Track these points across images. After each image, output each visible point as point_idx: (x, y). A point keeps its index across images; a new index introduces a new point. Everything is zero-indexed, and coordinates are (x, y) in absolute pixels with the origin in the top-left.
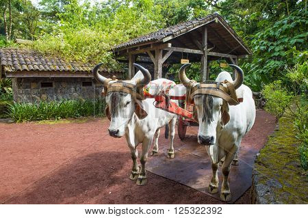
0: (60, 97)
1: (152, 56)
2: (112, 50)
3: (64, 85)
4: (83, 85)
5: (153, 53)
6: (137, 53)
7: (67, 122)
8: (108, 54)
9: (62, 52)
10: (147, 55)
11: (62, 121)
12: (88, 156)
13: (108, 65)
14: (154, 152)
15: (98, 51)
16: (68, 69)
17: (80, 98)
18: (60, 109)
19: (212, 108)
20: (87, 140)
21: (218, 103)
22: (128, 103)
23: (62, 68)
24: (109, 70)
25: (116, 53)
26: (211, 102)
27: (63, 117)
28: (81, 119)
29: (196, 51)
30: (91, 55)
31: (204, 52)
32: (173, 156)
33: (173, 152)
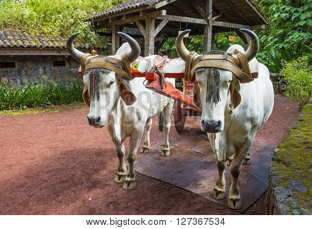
0: (25, 81)
1: (141, 28)
2: (90, 20)
3: (30, 65)
4: (54, 65)
5: (143, 23)
6: (123, 23)
7: (35, 112)
8: (85, 25)
9: (25, 23)
10: (135, 26)
11: (29, 112)
12: (62, 154)
13: (86, 39)
14: (144, 149)
15: (72, 20)
16: (34, 44)
17: (51, 81)
18: (26, 96)
19: (218, 84)
20: (60, 134)
21: (226, 77)
22: (112, 83)
23: (27, 44)
24: (87, 45)
25: (95, 23)
26: (217, 76)
27: (30, 106)
28: (53, 109)
29: (199, 21)
30: (63, 26)
31: (208, 21)
32: (168, 153)
33: (168, 149)
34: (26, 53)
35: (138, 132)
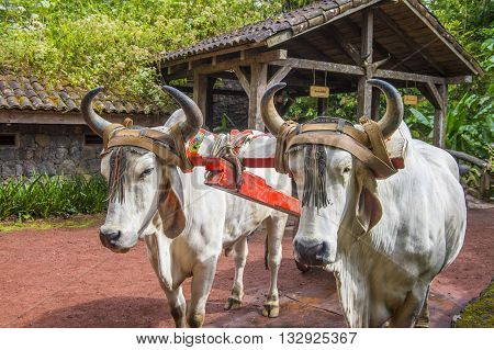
0: (33, 170)
1: (243, 80)
2: (155, 64)
3: (42, 141)
4: (87, 142)
5: (247, 71)
6: (213, 70)
7: (45, 226)
8: (144, 73)
9: (38, 66)
10: (233, 76)
11: (33, 225)
13: (146, 98)
14: (232, 301)
15: (122, 65)
16: (51, 104)
17: (79, 170)
18: (30, 197)
21: (337, 162)
22: (147, 171)
23: (39, 103)
24: (147, 109)
25: (164, 71)
27: (37, 215)
28: (79, 221)
29: (347, 69)
30: (107, 75)
31: (365, 69)
32: (275, 312)
33: (277, 303)
34: (35, 120)
35: (203, 267)
